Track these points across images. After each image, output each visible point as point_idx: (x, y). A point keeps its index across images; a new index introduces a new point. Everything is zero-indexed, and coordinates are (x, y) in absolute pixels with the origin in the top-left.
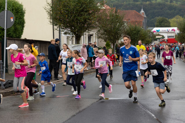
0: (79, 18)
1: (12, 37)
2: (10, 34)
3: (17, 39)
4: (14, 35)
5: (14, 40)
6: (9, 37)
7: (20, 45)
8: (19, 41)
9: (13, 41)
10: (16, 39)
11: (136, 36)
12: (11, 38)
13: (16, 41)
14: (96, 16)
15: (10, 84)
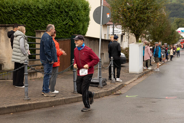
15: (104, 82)
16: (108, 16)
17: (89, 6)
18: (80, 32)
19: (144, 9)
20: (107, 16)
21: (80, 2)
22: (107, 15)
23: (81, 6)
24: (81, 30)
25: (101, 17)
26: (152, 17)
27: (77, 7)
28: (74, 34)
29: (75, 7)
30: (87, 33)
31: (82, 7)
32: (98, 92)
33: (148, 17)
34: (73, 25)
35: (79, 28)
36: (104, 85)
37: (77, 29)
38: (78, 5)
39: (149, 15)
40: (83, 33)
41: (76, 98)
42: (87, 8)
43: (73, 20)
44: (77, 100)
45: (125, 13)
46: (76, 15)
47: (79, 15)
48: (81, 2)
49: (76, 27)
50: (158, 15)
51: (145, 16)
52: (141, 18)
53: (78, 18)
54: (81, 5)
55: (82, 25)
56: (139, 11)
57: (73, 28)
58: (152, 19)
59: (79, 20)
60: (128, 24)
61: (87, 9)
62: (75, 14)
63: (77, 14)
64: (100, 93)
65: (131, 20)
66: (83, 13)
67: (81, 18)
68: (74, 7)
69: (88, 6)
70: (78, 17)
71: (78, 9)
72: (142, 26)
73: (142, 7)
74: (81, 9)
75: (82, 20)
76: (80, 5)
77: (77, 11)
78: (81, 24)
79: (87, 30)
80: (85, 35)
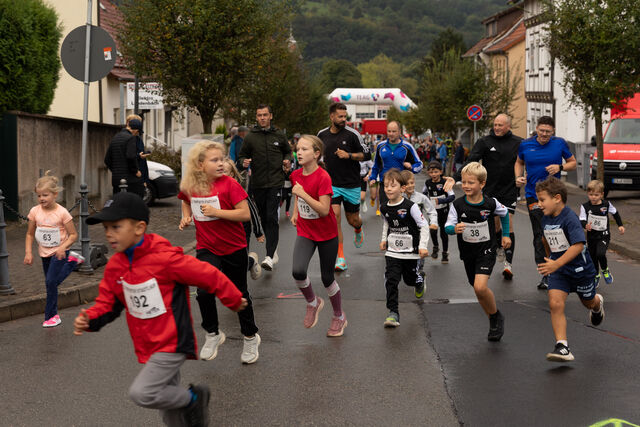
0: (219, 55)
1: (29, 110)
2: (27, 100)
3: (40, 116)
4: (37, 103)
5: (34, 118)
6: (23, 110)
7: (46, 136)
8: (44, 123)
9: (30, 122)
10: (37, 115)
11: (310, 112)
12: (27, 114)
13: (37, 123)
14: (267, 51)
15: (99, 256)
16: (108, 55)
17: (58, 22)
18: (29, 104)
19: (224, 35)
20: (103, 56)
21: (26, 11)
22: (105, 53)
23: (32, 22)
24: (31, 99)
25: (87, 60)
26: (248, 60)
27: (17, 25)
28: (8, 108)
29: (12, 27)
30: (51, 106)
31: (33, 25)
32: (79, 287)
33: (237, 59)
34: (5, 82)
35: (25, 92)
36: (99, 266)
37: (20, 95)
38: (22, 21)
39: (240, 52)
40: (39, 106)
41: (5, 308)
42: (51, 28)
43: (6, 66)
44: (7, 314)
45: (169, 44)
46: (13, 51)
47: (23, 53)
48: (31, 10)
49: (17, 90)
50: (266, 54)
51: (228, 56)
52: (217, 61)
53: (20, 61)
54: (32, 19)
55: (34, 82)
56: (209, 41)
57: (7, 93)
58: (247, 64)
59: (26, 67)
60: (177, 78)
61: (50, 31)
62: (11, 48)
63: (20, 47)
64: (83, 290)
65: (188, 66)
66: (38, 45)
67: (32, 61)
68: (8, 26)
69: (55, 25)
70: (22, 57)
71: (20, 32)
72: (221, 85)
73: (217, 30)
74: (31, 31)
75: (35, 66)
76: (26, 21)
77: (19, 39)
78: (33, 79)
79: (52, 96)
80: (45, 112)
